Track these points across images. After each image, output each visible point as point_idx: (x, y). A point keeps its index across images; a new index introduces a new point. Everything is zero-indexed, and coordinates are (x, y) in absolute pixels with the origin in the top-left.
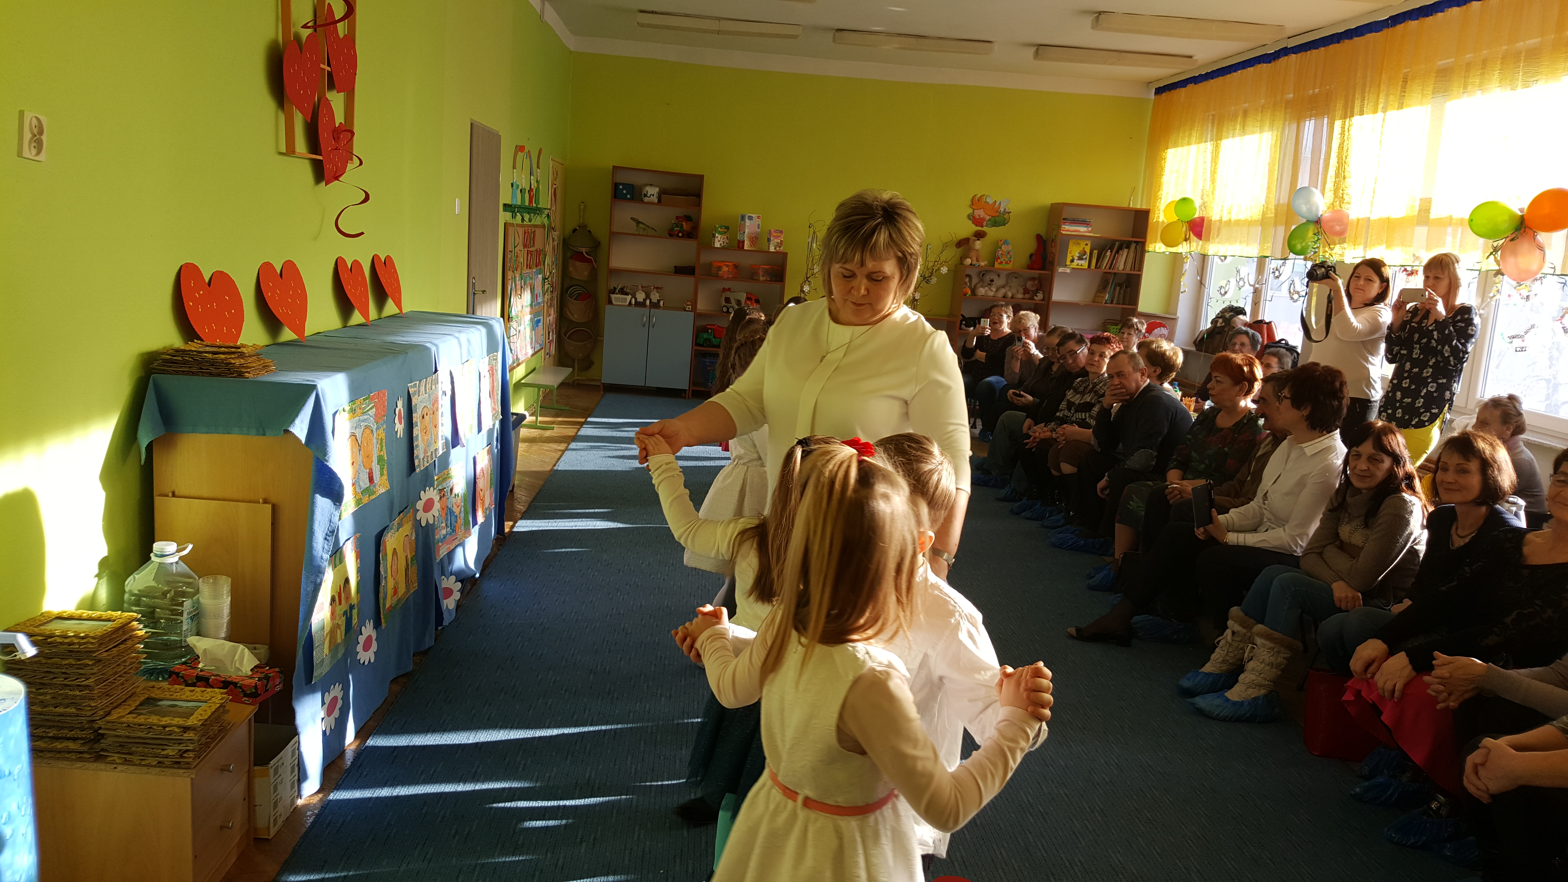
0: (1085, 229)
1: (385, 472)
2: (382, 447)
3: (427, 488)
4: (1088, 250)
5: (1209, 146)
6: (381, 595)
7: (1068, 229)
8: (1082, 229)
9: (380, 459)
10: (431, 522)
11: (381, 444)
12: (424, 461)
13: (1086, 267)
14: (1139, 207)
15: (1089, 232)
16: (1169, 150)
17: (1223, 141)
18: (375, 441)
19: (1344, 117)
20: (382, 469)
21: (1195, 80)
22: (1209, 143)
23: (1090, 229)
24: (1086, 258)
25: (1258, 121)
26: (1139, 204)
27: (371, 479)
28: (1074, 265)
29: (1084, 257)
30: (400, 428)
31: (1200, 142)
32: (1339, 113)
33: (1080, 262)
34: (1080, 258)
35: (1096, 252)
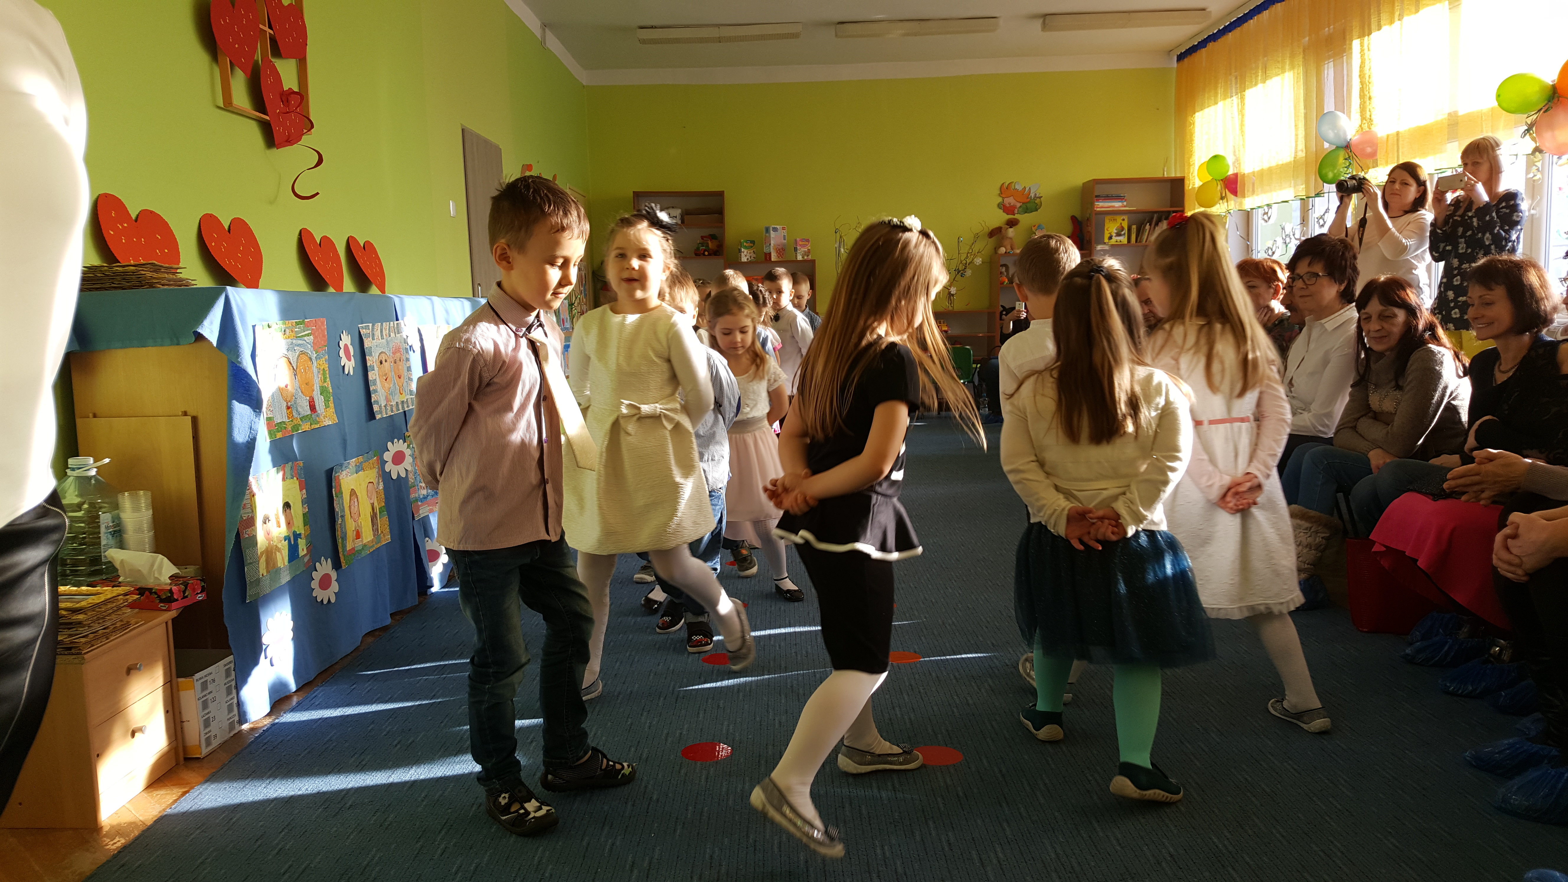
0: (1120, 204)
1: (332, 405)
2: (325, 378)
3: (396, 440)
4: (1125, 226)
5: (1235, 99)
6: (339, 534)
7: (1102, 205)
8: (1117, 205)
9: (323, 391)
10: (403, 475)
11: (324, 374)
12: (386, 409)
13: (1126, 242)
14: (1173, 175)
15: (1125, 207)
16: (1197, 114)
17: (1247, 91)
18: (315, 370)
19: (1362, 35)
20: (327, 401)
21: (1213, 38)
22: (1234, 98)
23: (1125, 203)
24: (1124, 234)
25: (1278, 62)
26: (1173, 173)
27: (313, 408)
28: (1113, 241)
29: (1123, 233)
30: (350, 365)
31: (1225, 99)
32: (1355, 32)
33: (1119, 238)
34: (1118, 235)
35: (1134, 227)
